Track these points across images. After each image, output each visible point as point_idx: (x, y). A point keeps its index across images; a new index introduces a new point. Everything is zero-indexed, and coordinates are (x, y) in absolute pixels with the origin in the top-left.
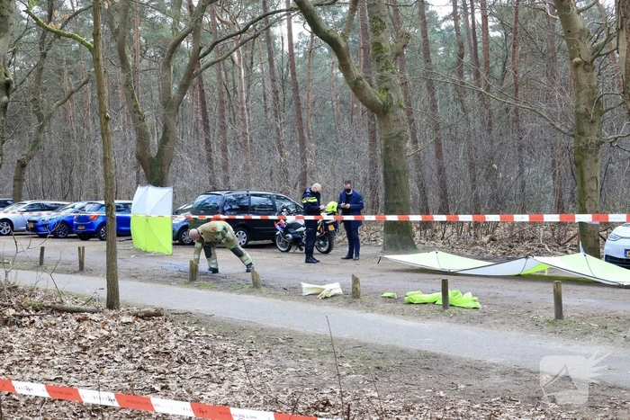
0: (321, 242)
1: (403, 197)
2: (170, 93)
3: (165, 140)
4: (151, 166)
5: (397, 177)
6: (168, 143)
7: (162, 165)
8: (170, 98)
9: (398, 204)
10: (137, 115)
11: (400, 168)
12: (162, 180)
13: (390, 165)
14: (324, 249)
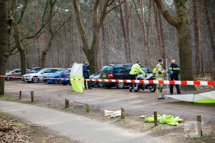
0: (151, 87)
1: (189, 66)
2: (96, 21)
3: (94, 42)
4: (88, 53)
5: (186, 57)
6: (96, 43)
7: (93, 53)
8: (96, 24)
9: (186, 69)
10: (82, 32)
11: (187, 52)
12: (93, 59)
13: (182, 51)
14: (152, 90)
